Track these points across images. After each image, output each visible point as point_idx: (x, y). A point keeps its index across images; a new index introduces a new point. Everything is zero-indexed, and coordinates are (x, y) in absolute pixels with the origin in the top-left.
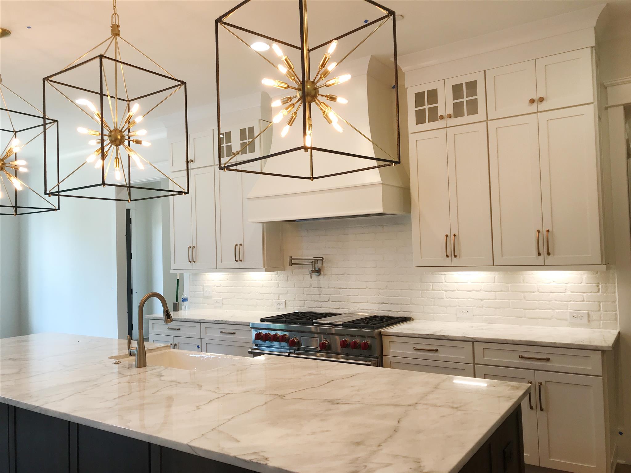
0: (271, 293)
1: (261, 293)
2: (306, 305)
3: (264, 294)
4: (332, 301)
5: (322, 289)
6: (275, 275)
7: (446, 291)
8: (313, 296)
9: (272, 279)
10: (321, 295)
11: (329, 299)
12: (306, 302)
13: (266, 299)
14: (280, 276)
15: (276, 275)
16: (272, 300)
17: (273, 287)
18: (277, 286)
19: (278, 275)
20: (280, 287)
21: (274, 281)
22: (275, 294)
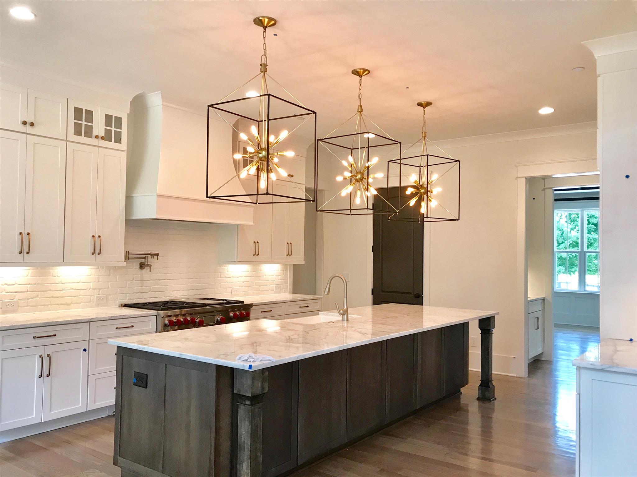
0: (89, 289)
1: (77, 290)
2: (128, 298)
3: (81, 290)
4: (152, 292)
5: (144, 281)
6: (95, 270)
7: (227, 278)
8: (135, 288)
9: (91, 274)
10: (143, 287)
11: (150, 290)
12: (128, 294)
13: (83, 296)
14: (101, 270)
15: (97, 270)
16: (91, 296)
17: (92, 282)
18: (98, 281)
19: (99, 270)
20: (101, 282)
21: (94, 276)
22: (95, 289)
